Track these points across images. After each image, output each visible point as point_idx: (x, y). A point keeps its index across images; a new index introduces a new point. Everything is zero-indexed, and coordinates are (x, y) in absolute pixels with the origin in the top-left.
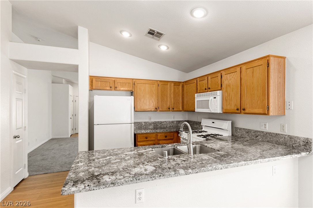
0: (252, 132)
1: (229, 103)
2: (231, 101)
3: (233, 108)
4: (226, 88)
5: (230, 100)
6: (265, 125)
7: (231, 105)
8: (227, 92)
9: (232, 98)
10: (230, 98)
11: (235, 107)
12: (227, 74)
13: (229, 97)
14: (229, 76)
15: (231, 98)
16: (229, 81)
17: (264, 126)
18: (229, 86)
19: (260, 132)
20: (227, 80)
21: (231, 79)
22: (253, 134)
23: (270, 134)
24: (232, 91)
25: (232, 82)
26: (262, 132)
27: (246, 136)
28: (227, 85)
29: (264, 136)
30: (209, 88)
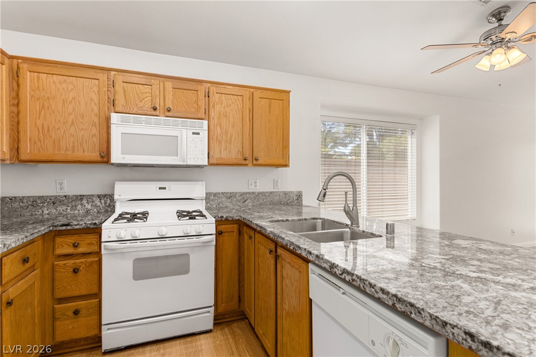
0: (237, 196)
1: (226, 147)
2: (231, 143)
3: (234, 157)
4: (219, 119)
5: (227, 141)
6: (255, 182)
7: (229, 152)
8: (220, 127)
9: (233, 139)
10: (228, 138)
11: (239, 154)
12: (222, 94)
13: (224, 137)
14: (226, 99)
15: (231, 138)
16: (224, 107)
17: (253, 184)
18: (226, 116)
19: (249, 193)
20: (222, 104)
21: (230, 105)
22: (239, 198)
23: (263, 193)
24: (233, 127)
25: (231, 110)
26: (252, 193)
27: (227, 204)
28: (220, 114)
29: (255, 198)
30: (169, 110)
